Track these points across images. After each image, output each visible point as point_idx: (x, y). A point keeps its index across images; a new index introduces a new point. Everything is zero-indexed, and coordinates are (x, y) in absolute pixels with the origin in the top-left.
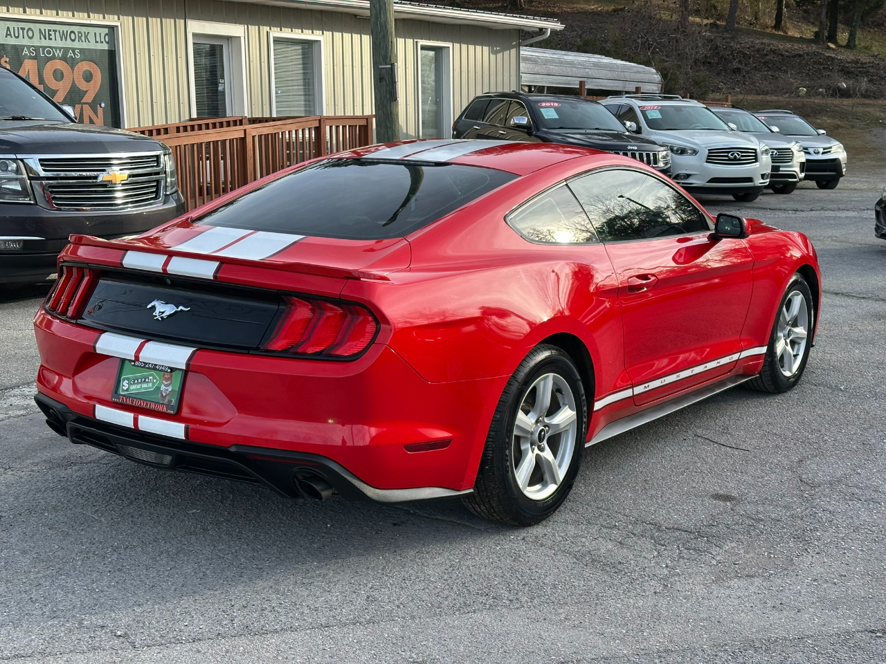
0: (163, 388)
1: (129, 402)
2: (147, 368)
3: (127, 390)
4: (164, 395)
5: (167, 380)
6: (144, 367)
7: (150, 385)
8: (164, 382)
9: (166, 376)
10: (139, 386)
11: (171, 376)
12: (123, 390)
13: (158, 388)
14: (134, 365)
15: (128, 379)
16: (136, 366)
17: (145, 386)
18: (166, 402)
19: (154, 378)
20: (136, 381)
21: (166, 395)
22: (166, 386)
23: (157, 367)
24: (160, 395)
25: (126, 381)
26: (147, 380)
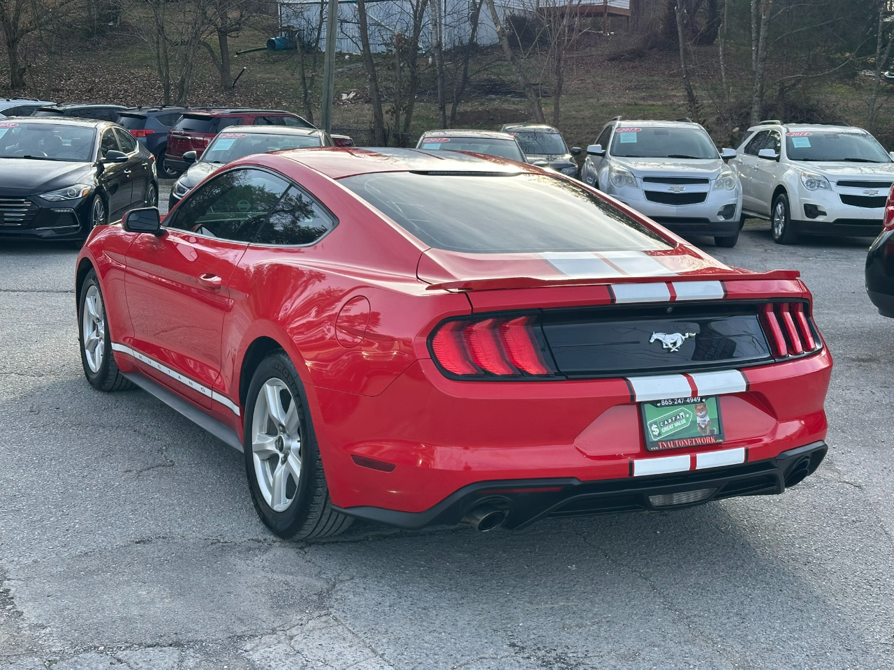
0: (699, 420)
1: (671, 446)
2: (676, 405)
3: (660, 434)
4: (703, 426)
5: (701, 411)
6: (673, 405)
7: (684, 421)
8: (699, 414)
9: (699, 407)
10: (671, 427)
11: (705, 406)
12: (655, 436)
13: (694, 422)
14: (661, 406)
15: (655, 423)
16: (664, 406)
17: (677, 424)
18: (708, 433)
19: (686, 413)
20: (666, 423)
21: (706, 427)
22: (702, 417)
23: (688, 401)
24: (698, 429)
25: (654, 426)
26: (678, 417)
